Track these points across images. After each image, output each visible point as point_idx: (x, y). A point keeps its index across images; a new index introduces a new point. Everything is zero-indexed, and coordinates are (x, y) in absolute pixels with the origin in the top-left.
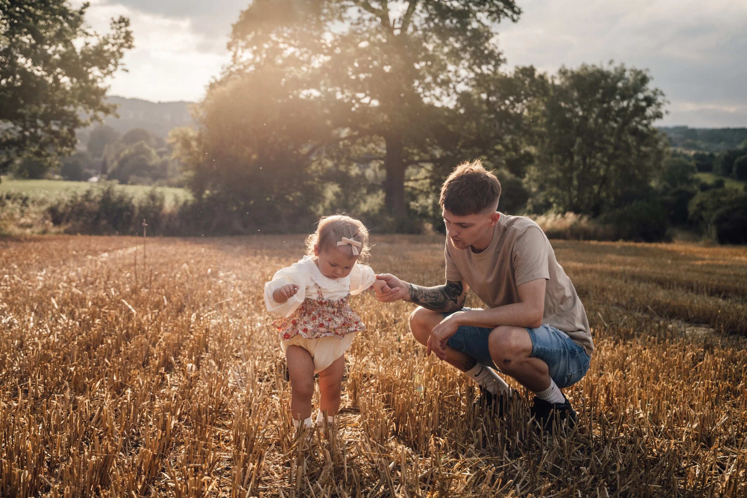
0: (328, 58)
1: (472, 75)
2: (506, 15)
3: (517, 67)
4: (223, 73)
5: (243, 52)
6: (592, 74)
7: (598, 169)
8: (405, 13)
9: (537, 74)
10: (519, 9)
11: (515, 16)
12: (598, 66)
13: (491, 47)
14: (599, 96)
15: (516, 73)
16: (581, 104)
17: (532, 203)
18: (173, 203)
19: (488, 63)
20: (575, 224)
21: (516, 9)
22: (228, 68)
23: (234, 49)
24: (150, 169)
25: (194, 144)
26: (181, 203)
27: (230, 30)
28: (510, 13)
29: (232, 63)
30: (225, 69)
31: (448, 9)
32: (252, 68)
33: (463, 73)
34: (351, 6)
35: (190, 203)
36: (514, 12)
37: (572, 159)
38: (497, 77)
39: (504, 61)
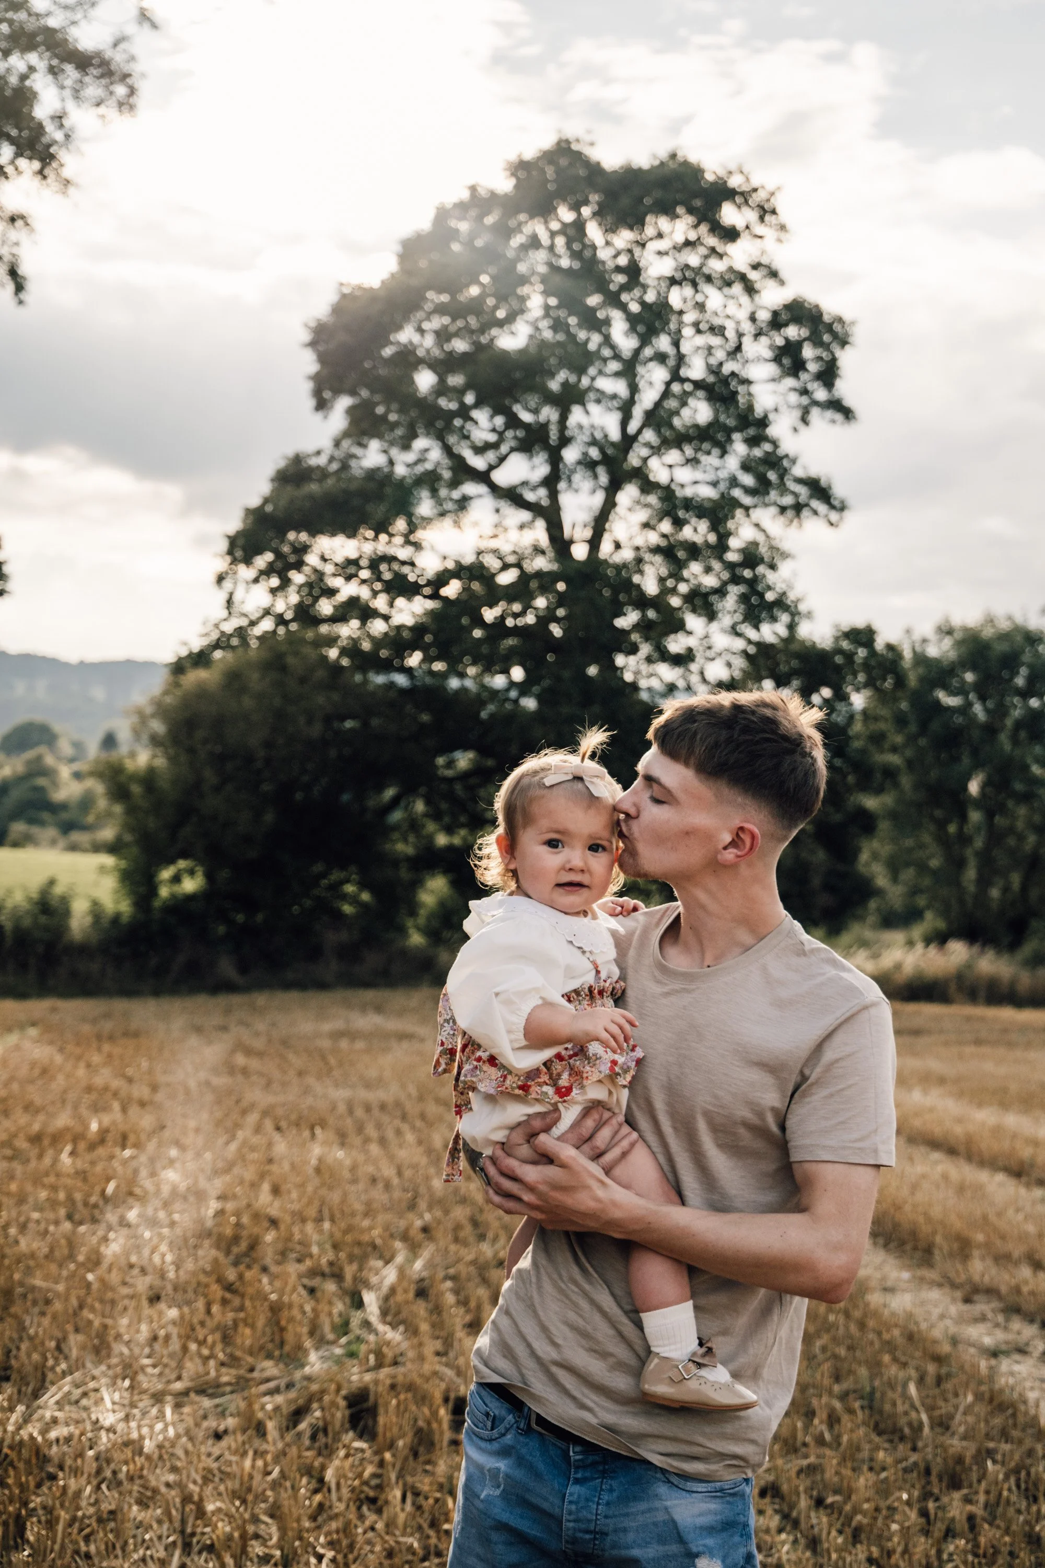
0: (430, 604)
1: (740, 644)
2: (815, 513)
3: (837, 627)
4: (206, 635)
5: (247, 591)
6: (1004, 637)
7: (1021, 838)
8: (597, 513)
9: (879, 644)
10: (842, 502)
11: (834, 516)
12: (1019, 620)
13: (780, 587)
14: (1020, 681)
15: (837, 639)
16: (983, 698)
17: (878, 910)
18: (89, 920)
19: (774, 619)
20: (969, 966)
21: (836, 503)
22: (216, 626)
23: (228, 585)
24: (55, 808)
25: (136, 789)
26: (105, 922)
27: (224, 545)
28: (821, 507)
29: (225, 613)
30: (210, 627)
31: (688, 504)
32: (267, 625)
33: (721, 640)
34: (480, 496)
35: (125, 919)
36: (833, 507)
37: (963, 818)
38: (794, 647)
39: (809, 615)
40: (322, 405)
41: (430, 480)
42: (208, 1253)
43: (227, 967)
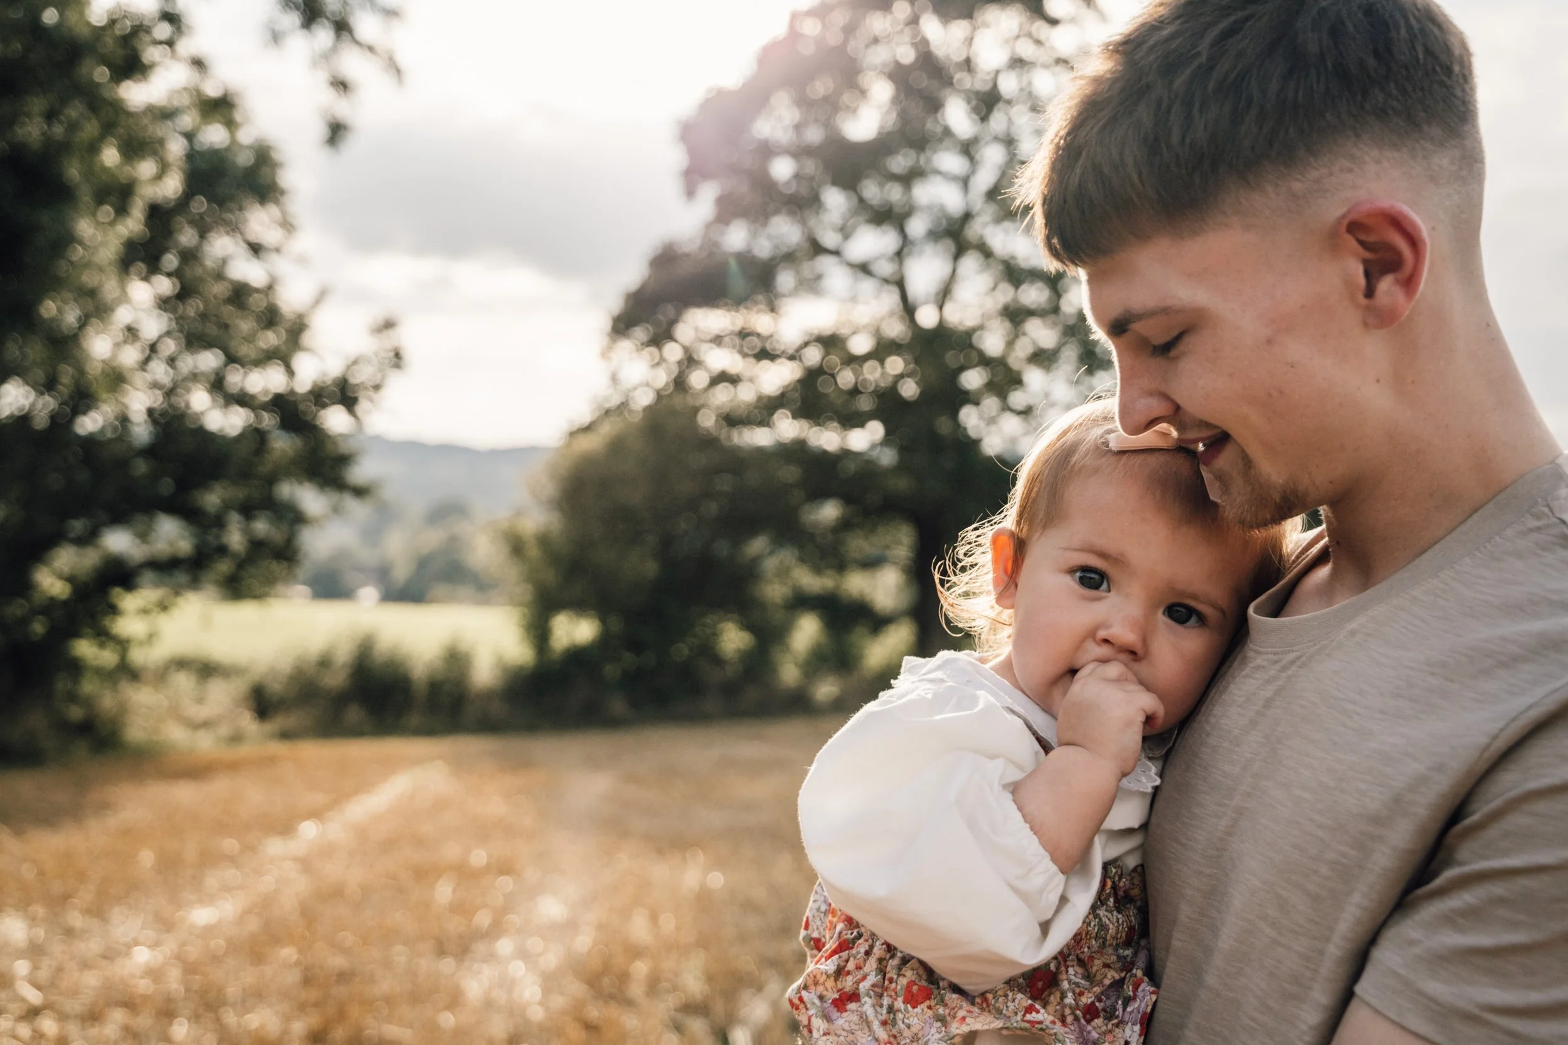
5: (629, 365)
25: (531, 548)
29: (609, 389)
32: (648, 399)
40: (690, 192)
41: (789, 258)
42: (576, 988)
43: (618, 705)
